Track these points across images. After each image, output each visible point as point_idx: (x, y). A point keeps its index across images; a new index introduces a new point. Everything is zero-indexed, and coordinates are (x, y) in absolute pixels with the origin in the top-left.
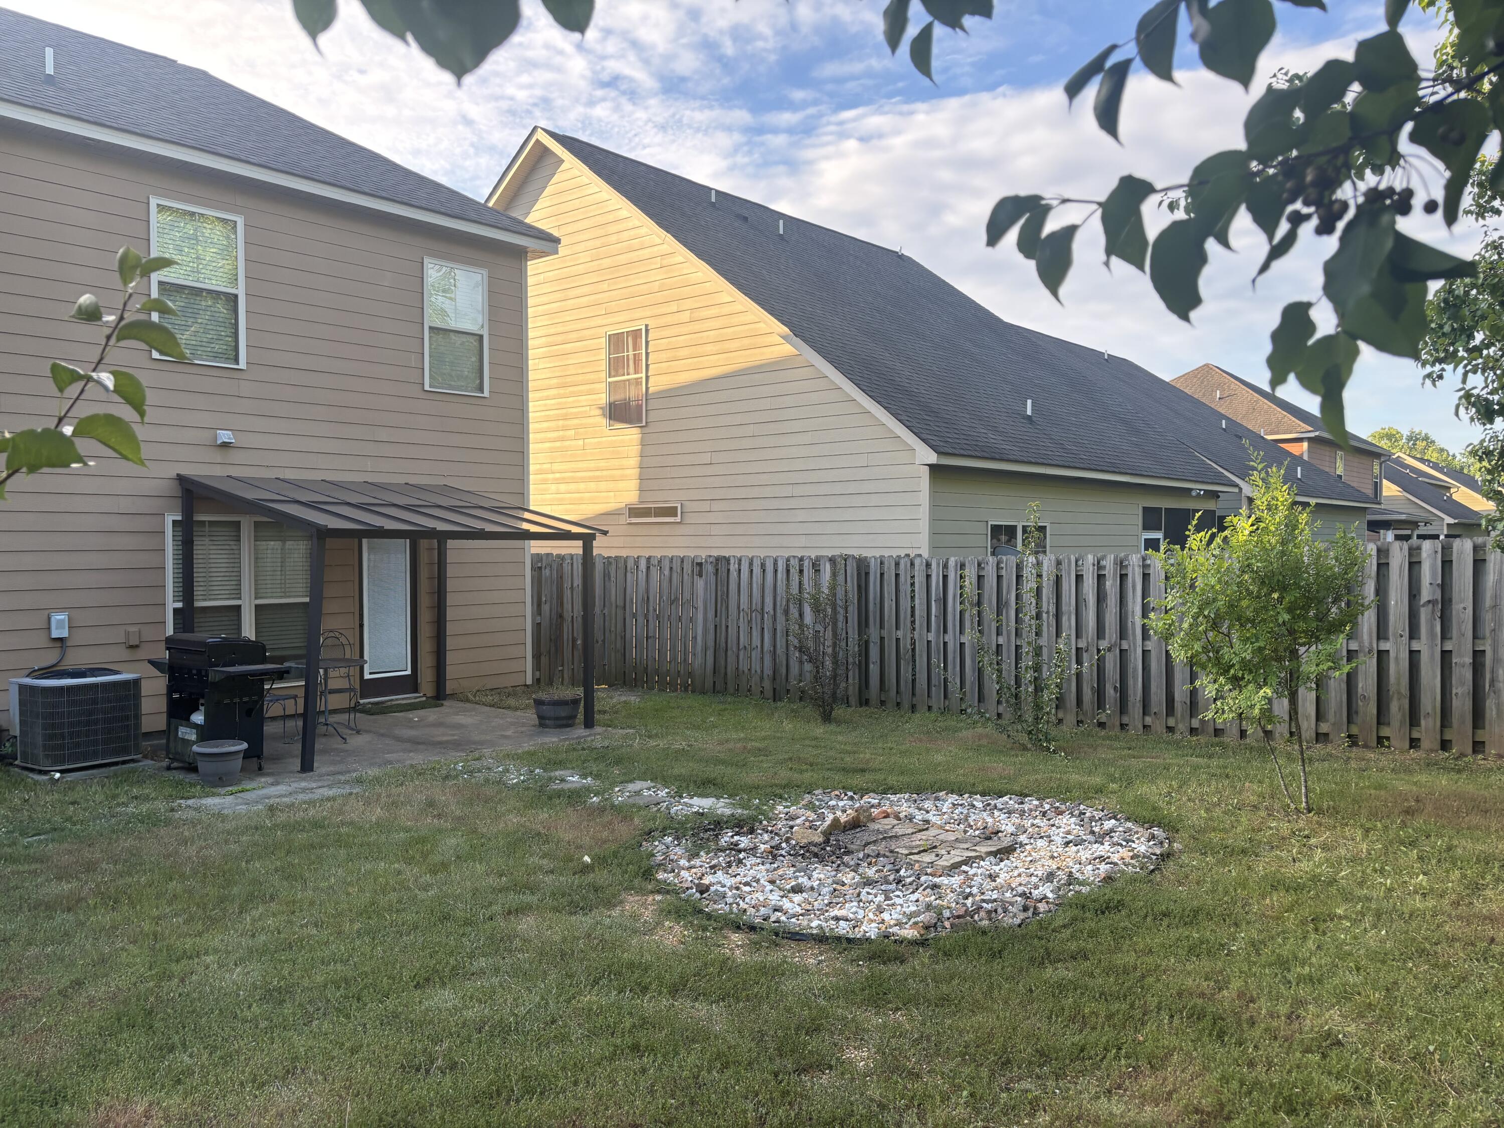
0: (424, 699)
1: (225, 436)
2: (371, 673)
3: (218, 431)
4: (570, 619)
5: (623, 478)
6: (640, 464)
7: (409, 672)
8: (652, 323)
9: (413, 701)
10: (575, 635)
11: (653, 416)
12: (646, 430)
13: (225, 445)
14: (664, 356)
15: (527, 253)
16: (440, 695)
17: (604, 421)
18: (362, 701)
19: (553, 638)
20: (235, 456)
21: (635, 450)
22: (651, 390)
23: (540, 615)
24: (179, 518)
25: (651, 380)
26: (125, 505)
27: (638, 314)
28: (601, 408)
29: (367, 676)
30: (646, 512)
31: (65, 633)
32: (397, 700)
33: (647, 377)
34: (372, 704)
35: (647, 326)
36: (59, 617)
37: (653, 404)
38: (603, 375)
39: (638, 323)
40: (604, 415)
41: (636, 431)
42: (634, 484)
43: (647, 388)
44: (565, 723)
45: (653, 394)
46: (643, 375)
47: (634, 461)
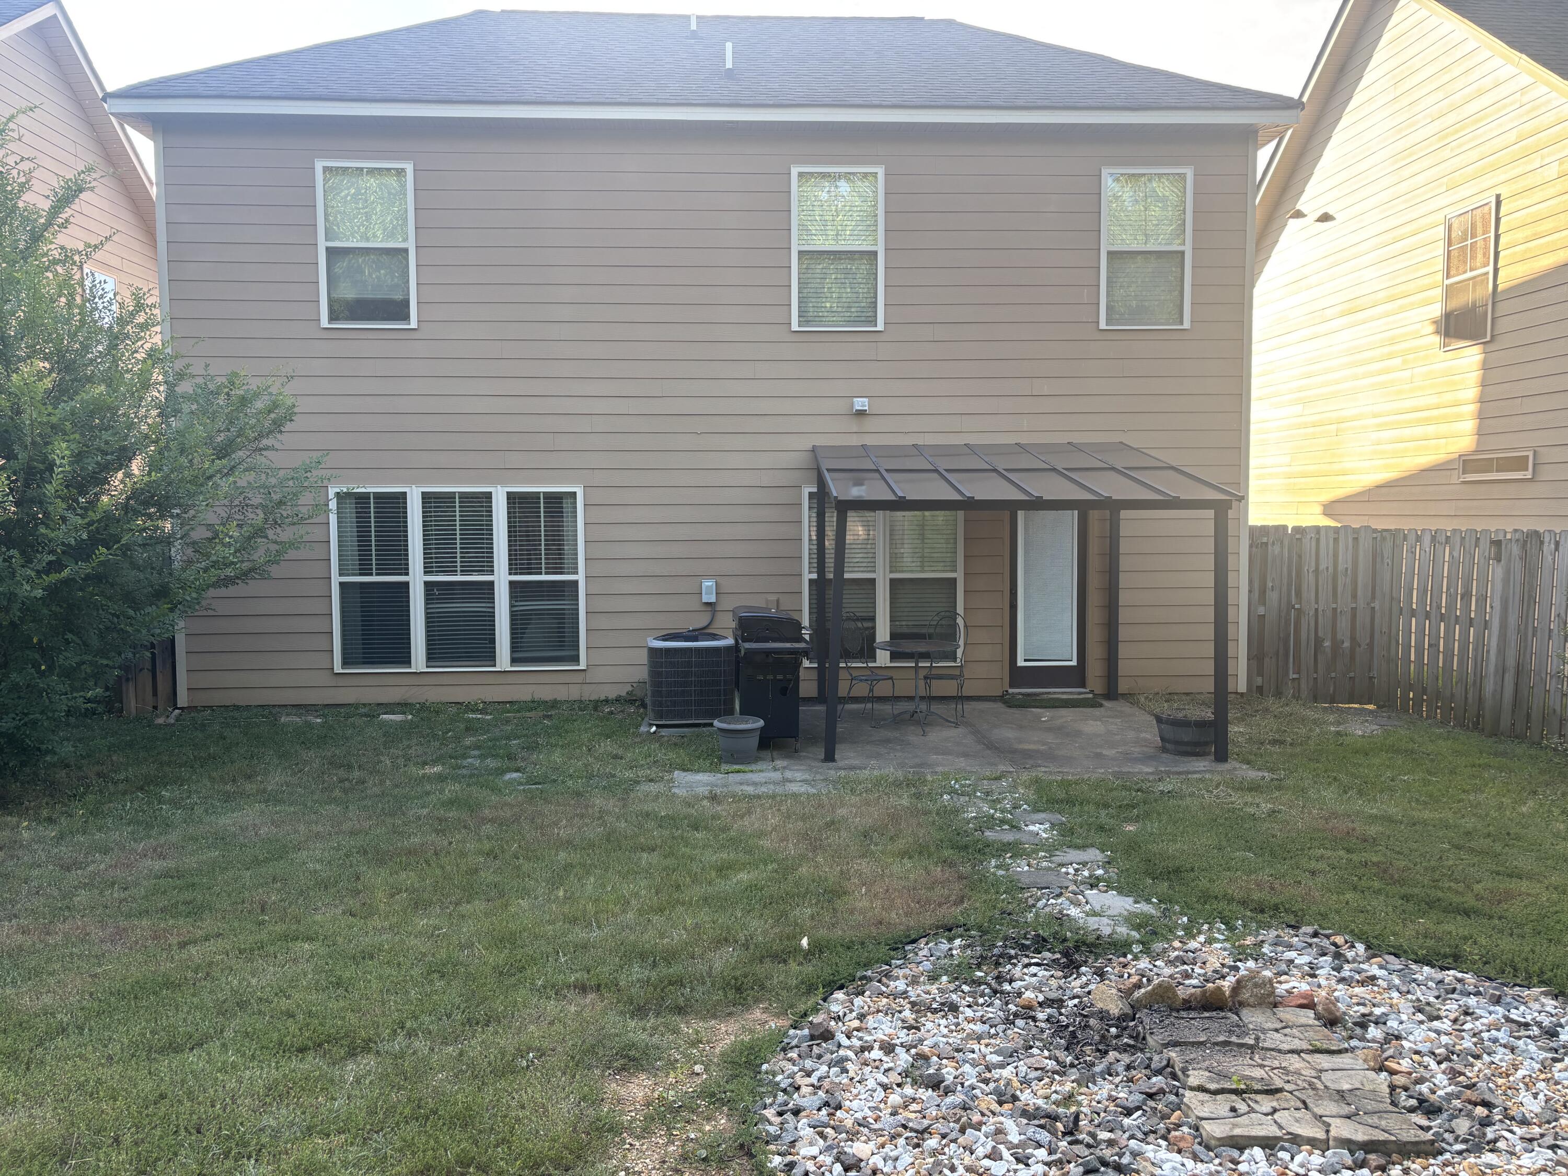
0: (1091, 696)
1: (860, 403)
2: (1025, 660)
3: (855, 399)
4: (1312, 613)
5: (1458, 418)
6: (1481, 398)
7: (1074, 663)
8: (1504, 192)
9: (1076, 697)
10: (1320, 634)
11: (1504, 325)
12: (1492, 347)
13: (861, 413)
14: (1520, 235)
15: (1256, 132)
16: (1111, 693)
17: (1436, 339)
18: (1011, 691)
19: (1282, 635)
20: (870, 424)
21: (1474, 377)
22: (1500, 288)
23: (1264, 604)
24: (815, 490)
25: (1501, 274)
26: (766, 479)
27: (1487, 182)
28: (1435, 322)
29: (1021, 663)
30: (1486, 465)
31: (713, 599)
32: (1055, 693)
33: (1496, 270)
34: (1022, 694)
35: (1498, 196)
36: (708, 584)
37: (1502, 308)
38: (1439, 276)
39: (1486, 194)
40: (1437, 332)
41: (1477, 350)
42: (1470, 425)
43: (1495, 286)
44: (1193, 750)
45: (1503, 292)
46: (1490, 269)
47: (1472, 393)
